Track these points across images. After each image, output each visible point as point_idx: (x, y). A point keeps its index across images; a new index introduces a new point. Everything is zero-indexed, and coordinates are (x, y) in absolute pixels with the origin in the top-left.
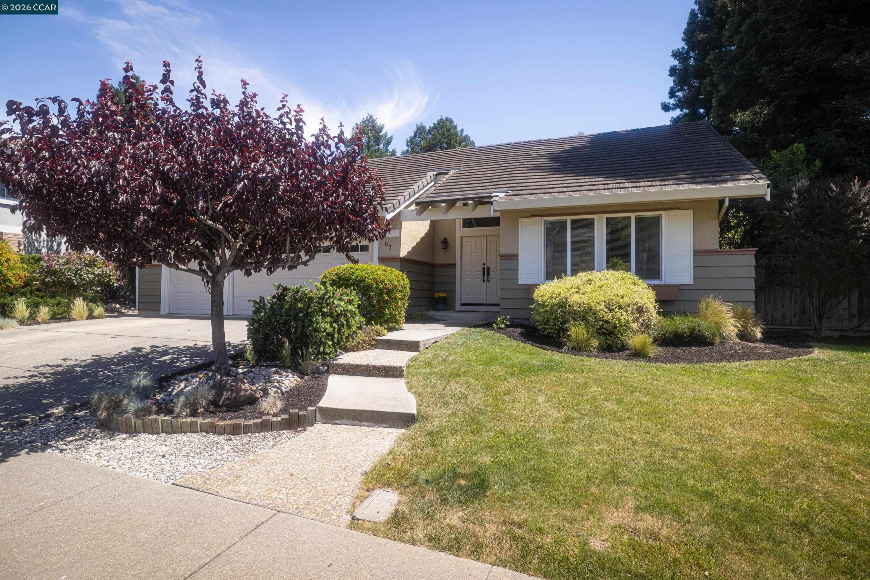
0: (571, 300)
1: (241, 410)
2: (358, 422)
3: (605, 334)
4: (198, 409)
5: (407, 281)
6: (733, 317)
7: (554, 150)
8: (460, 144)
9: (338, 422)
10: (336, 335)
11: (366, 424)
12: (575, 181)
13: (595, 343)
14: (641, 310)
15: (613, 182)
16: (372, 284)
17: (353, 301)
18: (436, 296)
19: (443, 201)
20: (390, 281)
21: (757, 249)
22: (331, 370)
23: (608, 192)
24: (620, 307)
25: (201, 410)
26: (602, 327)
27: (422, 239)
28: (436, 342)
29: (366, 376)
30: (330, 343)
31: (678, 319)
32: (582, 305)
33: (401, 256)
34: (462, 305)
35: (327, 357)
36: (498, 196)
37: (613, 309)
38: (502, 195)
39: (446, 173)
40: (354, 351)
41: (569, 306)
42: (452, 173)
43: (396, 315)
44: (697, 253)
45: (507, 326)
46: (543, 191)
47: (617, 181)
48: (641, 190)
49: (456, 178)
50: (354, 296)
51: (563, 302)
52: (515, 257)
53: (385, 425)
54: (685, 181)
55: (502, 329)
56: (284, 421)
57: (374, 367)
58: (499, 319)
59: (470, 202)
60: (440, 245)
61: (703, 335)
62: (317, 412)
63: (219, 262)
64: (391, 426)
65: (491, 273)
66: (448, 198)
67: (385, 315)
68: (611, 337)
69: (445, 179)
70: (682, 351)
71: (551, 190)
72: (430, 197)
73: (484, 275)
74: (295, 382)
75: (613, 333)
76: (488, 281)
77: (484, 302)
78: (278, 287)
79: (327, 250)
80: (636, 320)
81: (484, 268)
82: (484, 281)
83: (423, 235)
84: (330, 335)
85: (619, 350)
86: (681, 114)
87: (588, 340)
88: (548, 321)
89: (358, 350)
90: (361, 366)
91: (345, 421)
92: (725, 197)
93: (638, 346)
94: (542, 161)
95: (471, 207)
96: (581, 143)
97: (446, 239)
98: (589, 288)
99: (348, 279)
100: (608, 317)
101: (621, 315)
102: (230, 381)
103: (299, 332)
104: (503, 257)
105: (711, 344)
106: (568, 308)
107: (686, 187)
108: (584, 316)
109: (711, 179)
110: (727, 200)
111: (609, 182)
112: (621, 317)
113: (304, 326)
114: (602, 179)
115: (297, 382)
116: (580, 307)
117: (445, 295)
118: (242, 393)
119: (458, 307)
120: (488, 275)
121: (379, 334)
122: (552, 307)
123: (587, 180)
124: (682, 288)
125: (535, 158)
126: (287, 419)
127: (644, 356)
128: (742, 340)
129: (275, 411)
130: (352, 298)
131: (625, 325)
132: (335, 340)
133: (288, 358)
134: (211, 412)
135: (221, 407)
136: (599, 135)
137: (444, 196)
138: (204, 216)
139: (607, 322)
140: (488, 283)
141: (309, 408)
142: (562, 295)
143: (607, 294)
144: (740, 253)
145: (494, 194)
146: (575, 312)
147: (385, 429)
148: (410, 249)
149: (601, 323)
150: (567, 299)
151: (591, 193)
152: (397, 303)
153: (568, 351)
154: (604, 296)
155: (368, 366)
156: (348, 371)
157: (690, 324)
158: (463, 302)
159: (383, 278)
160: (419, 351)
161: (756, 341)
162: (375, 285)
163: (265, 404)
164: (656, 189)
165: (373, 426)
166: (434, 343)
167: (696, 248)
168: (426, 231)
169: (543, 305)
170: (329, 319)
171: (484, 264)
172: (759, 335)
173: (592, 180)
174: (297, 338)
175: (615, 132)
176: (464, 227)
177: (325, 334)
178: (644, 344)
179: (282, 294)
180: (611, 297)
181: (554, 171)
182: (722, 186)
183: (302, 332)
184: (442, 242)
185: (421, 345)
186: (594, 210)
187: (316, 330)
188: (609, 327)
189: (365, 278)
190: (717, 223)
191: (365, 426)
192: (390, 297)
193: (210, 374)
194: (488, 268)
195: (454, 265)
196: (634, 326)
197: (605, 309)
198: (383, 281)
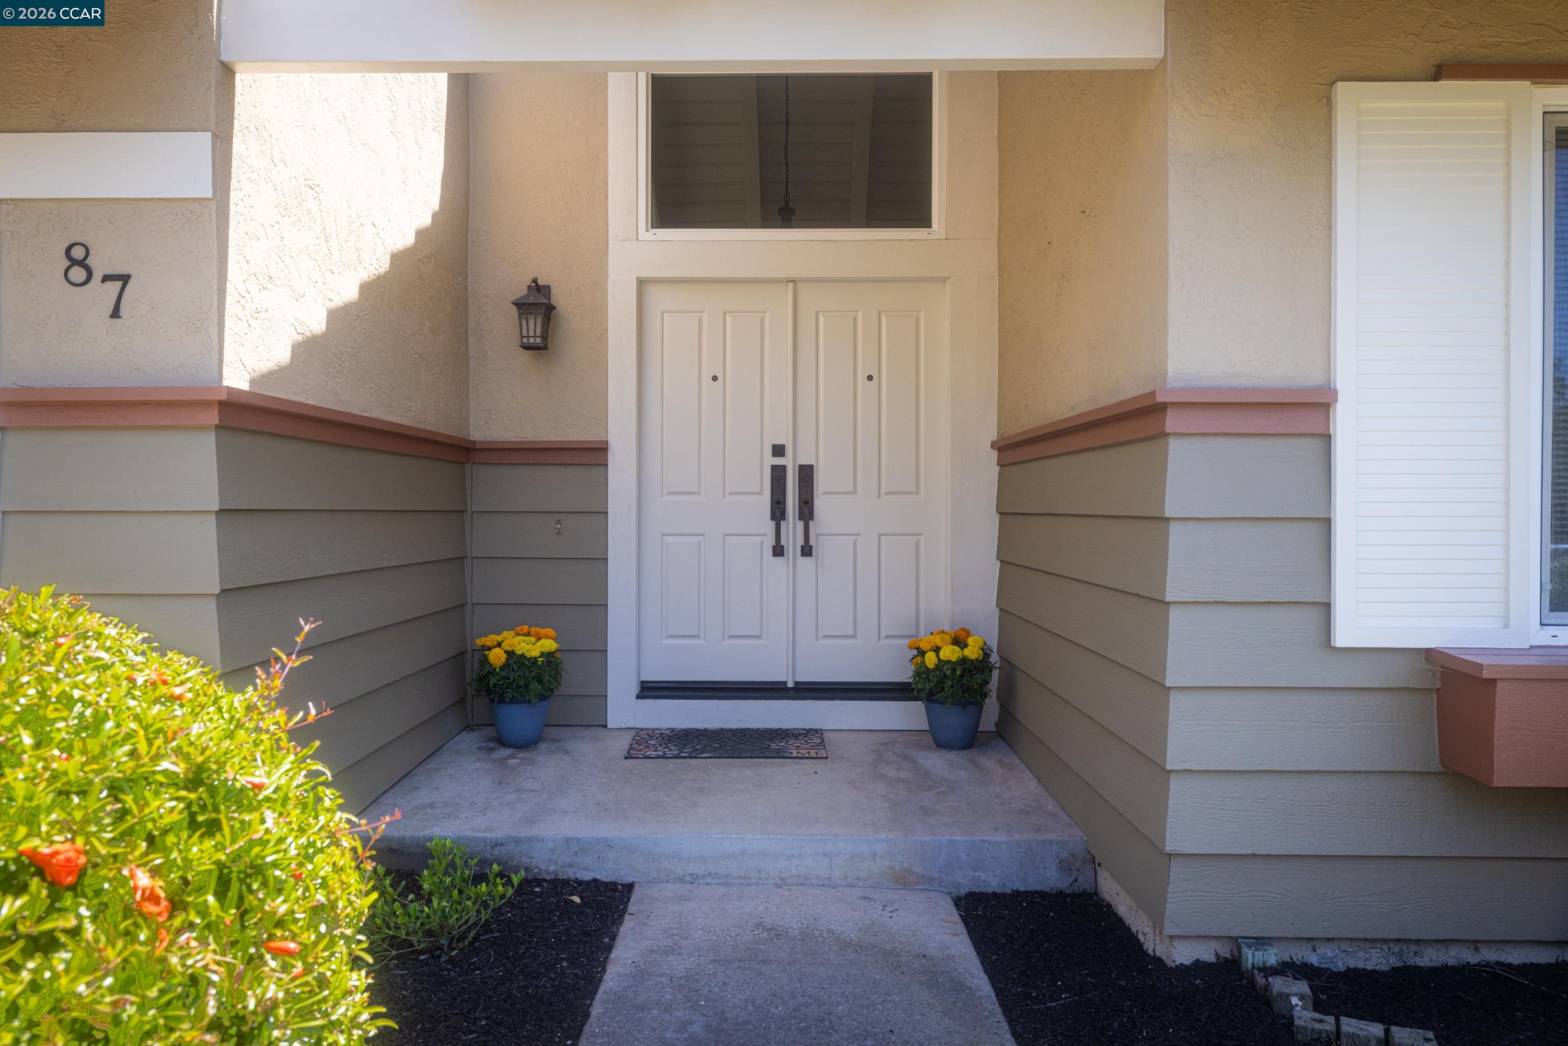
18: (497, 657)
27: (396, 258)
34: (649, 691)
60: (502, 324)
65: (820, 503)
73: (778, 511)
76: (807, 551)
77: (783, 673)
81: (778, 474)
82: (778, 551)
83: (409, 239)
97: (539, 289)
117: (549, 645)
119: (622, 707)
120: (807, 511)
140: (805, 563)
158: (655, 676)
168: (426, 220)
171: (779, 451)
184: (523, 307)
194: (806, 474)
195: (595, 453)
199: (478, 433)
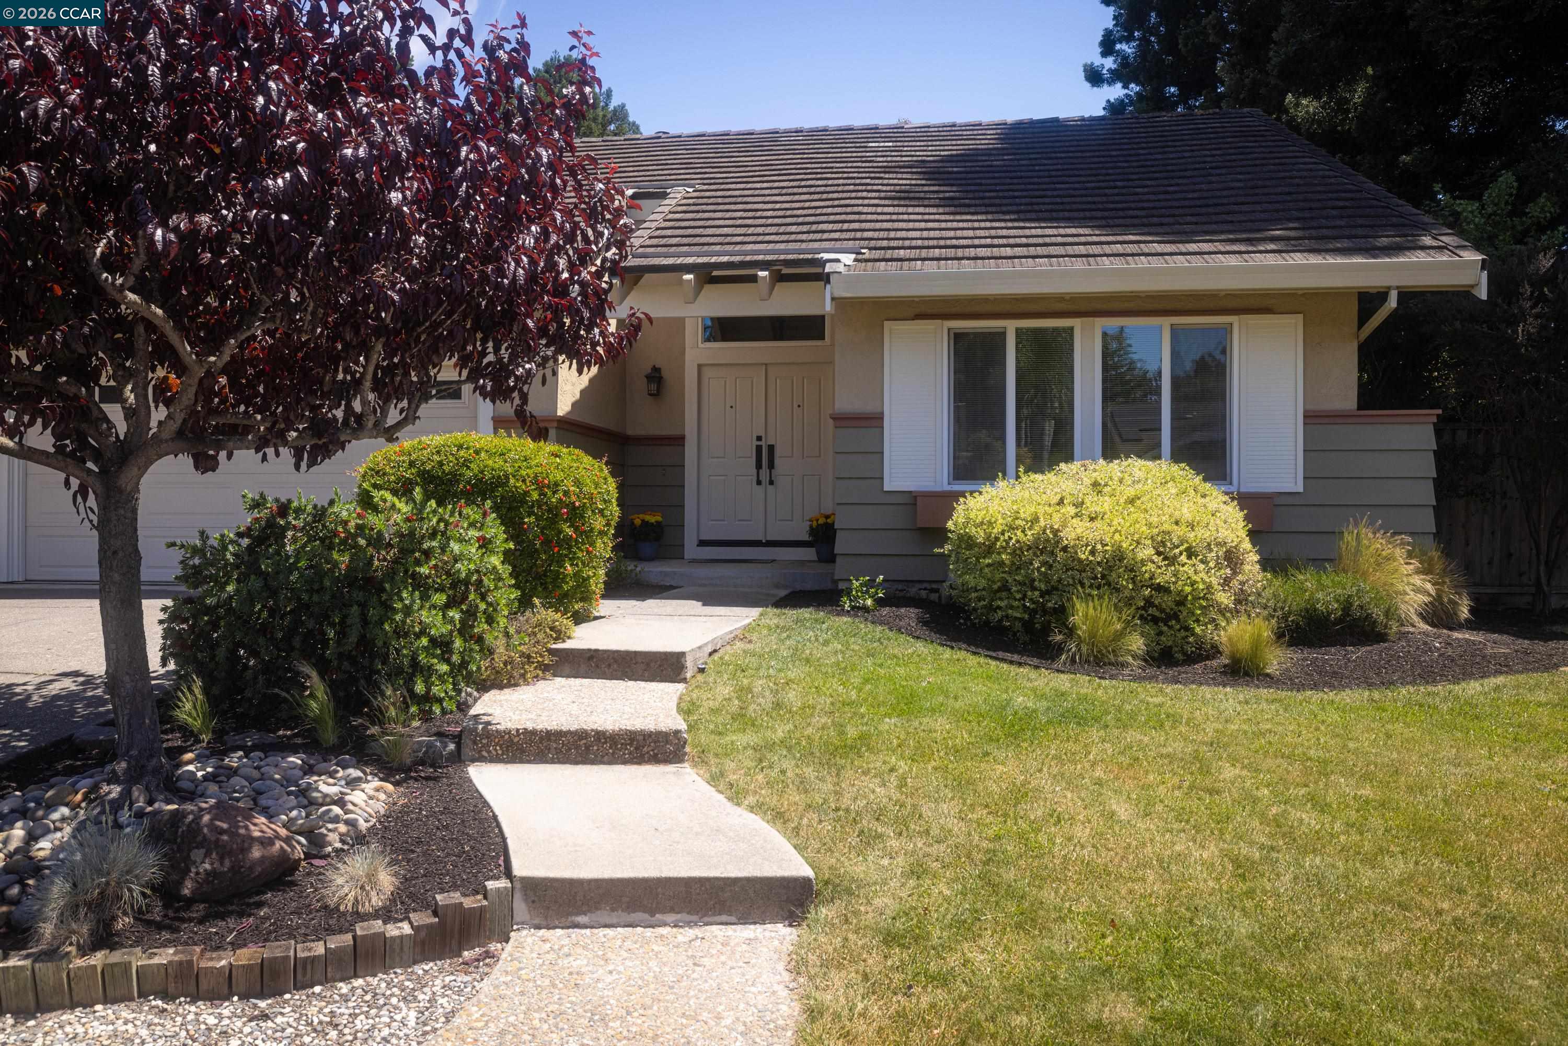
0: (1069, 535)
1: (260, 905)
2: (646, 916)
3: (1155, 620)
4: (114, 918)
5: (612, 485)
6: (1418, 572)
7: (931, 152)
8: (604, 126)
9: (582, 919)
10: (458, 643)
11: (670, 918)
12: (1020, 232)
13: (1137, 643)
14: (1232, 558)
15: (1120, 238)
16: (526, 493)
17: (490, 542)
18: (638, 522)
19: (688, 268)
20: (577, 483)
21: (1440, 412)
22: (467, 752)
23: (1118, 263)
24: (1191, 553)
25: (123, 922)
26: (1149, 602)
28: (715, 651)
29: (576, 763)
30: (445, 668)
31: (1307, 580)
32: (1099, 547)
33: (560, 413)
34: (702, 543)
35: (437, 710)
36: (838, 261)
37: (1175, 558)
38: (848, 259)
39: (664, 196)
40: (501, 687)
41: (1065, 549)
42: (678, 194)
43: (589, 577)
44: (1312, 418)
45: (880, 602)
46: (951, 253)
47: (1127, 238)
48: (1197, 261)
49: (691, 207)
50: (495, 530)
51: (1047, 540)
52: (874, 421)
53: (724, 918)
54: (1291, 245)
55: (865, 609)
56: (423, 934)
57: (601, 736)
58: (856, 584)
59: (763, 274)
60: (640, 385)
61: (1369, 616)
62: (518, 896)
63: (122, 428)
64: (744, 920)
65: (777, 461)
66: (700, 260)
67: (564, 581)
68: (1170, 627)
69: (666, 209)
70: (1332, 656)
71: (972, 252)
72: (645, 256)
73: (759, 466)
74: (383, 796)
75: (1176, 616)
76: (771, 483)
77: (760, 537)
78: (257, 505)
79: (451, 392)
80: (1226, 582)
81: (759, 448)
82: (759, 483)
84: (442, 645)
85: (1191, 659)
86: (1127, 96)
87: (1119, 635)
88: (1005, 588)
89: (512, 684)
90: (559, 734)
91: (603, 916)
92: (1389, 288)
93: (1244, 646)
94: (905, 180)
95: (763, 287)
96: (985, 142)
97: (656, 370)
98: (1104, 504)
99: (454, 478)
100: (1164, 577)
101: (1196, 572)
102: (206, 818)
103: (353, 638)
104: (843, 420)
105: (1381, 638)
106: (1060, 555)
107: (1298, 259)
108: (1103, 577)
109: (1361, 242)
110: (1393, 296)
111: (1103, 239)
112: (1195, 578)
113: (365, 622)
114: (1087, 231)
115: (389, 795)
116: (1093, 552)
117: (659, 519)
118: (256, 853)
119: (691, 550)
120: (771, 465)
121: (560, 635)
122: (1017, 552)
123: (1036, 230)
124: (1278, 501)
125: (887, 170)
126: (430, 927)
127: (1259, 674)
128: (1433, 625)
129: (377, 901)
130: (490, 533)
131: (1204, 598)
132: (455, 658)
133: (330, 723)
134: (160, 927)
135: (189, 902)
136: (1019, 126)
137: (687, 255)
138: (112, 272)
139: (1159, 588)
140: (770, 488)
141: (491, 885)
142: (1042, 523)
143: (1154, 520)
144: (1399, 420)
145: (826, 256)
146: (1083, 566)
147: (730, 930)
148: (578, 396)
149: (1147, 592)
150: (1056, 532)
151: (1079, 264)
152: (592, 544)
153: (1073, 666)
154: (1149, 525)
155: (581, 735)
156: (523, 751)
157: (1339, 591)
158: (705, 537)
159: (559, 476)
160: (684, 680)
161: (1459, 627)
162: (535, 496)
163: (340, 881)
164: (1233, 261)
165: (689, 924)
166: (710, 654)
167: (1310, 407)
169: (989, 548)
170: (440, 599)
171: (759, 438)
172: (1464, 612)
173: (1062, 231)
174: (340, 656)
175: (1056, 120)
176: (708, 340)
177: (424, 641)
178: (1256, 644)
179: (271, 523)
180: (1166, 527)
181: (955, 205)
182: (1395, 260)
183: (363, 637)
184: (649, 378)
185: (689, 662)
186: (1072, 307)
187: (401, 632)
188: (1167, 602)
189: (507, 477)
190: (1355, 346)
191: (665, 924)
192: (576, 529)
193: (115, 791)
194: (771, 448)
195: (679, 440)
196: (1224, 598)
197: (1155, 558)
198: (556, 484)
199: (630, 432)
